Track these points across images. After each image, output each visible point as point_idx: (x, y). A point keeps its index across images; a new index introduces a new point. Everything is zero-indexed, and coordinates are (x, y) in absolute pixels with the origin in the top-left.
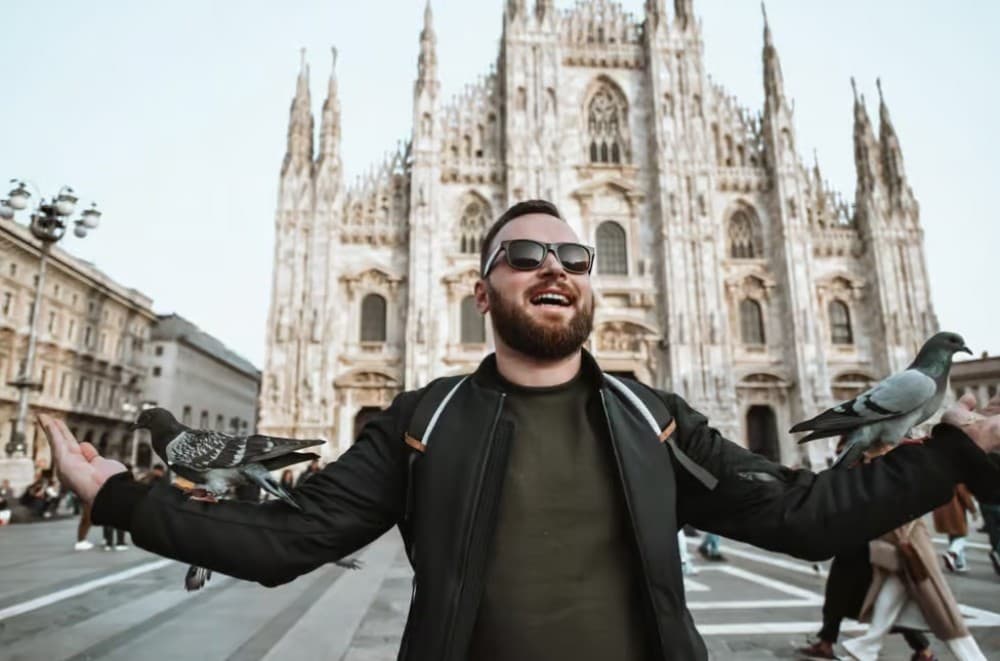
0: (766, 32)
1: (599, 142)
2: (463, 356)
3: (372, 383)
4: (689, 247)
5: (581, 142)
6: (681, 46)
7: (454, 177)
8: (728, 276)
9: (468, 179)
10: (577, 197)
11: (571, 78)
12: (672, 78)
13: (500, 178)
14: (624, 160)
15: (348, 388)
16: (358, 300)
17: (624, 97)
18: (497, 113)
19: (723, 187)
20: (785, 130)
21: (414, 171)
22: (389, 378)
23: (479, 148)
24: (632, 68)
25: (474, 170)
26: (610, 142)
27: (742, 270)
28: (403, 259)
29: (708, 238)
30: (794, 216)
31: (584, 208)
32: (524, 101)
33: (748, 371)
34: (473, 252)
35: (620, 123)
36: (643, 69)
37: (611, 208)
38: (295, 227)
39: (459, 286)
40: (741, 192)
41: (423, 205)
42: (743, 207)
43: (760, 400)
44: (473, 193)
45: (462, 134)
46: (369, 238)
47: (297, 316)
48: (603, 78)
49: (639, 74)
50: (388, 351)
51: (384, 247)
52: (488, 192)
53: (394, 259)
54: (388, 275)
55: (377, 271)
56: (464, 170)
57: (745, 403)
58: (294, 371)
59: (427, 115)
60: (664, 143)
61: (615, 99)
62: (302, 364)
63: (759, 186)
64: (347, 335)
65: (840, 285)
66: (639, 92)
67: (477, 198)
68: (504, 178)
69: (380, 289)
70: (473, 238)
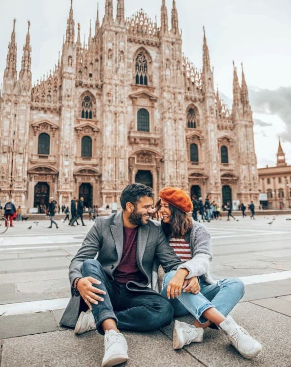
0: (205, 39)
1: (140, 75)
2: (82, 162)
3: (43, 172)
4: (173, 121)
5: (133, 74)
6: (174, 40)
7: (81, 85)
8: (187, 134)
9: (86, 85)
10: (131, 97)
11: (130, 47)
12: (170, 53)
13: (99, 87)
14: (149, 84)
15: (33, 174)
16: (38, 135)
17: (151, 58)
18: (99, 58)
19: (187, 98)
20: (210, 79)
21: (64, 80)
22: (51, 170)
23: (91, 72)
24: (154, 46)
25: (89, 82)
26: (144, 75)
27: (192, 132)
28: (57, 118)
29: (181, 119)
30: (212, 113)
31: (133, 102)
32: (111, 55)
33: (192, 172)
34: (87, 117)
35: (148, 68)
36: (158, 47)
37: (143, 103)
38: (11, 101)
39: (81, 132)
40: (193, 101)
41: (68, 96)
42: (193, 107)
43: (195, 183)
44: (88, 92)
45: (84, 66)
46: (43, 109)
47: (12, 142)
48: (142, 48)
49: (157, 49)
50: (51, 159)
51: (48, 112)
52: (94, 92)
53: (53, 118)
54: (51, 126)
55: (47, 123)
56: (84, 81)
57: (191, 184)
58: (10, 166)
59: (70, 57)
60: (166, 79)
61: (147, 58)
62: (14, 163)
63: (199, 100)
64: (32, 150)
65: (225, 140)
66: (156, 56)
67: (89, 94)
68: (102, 87)
69: (48, 131)
70: (87, 111)
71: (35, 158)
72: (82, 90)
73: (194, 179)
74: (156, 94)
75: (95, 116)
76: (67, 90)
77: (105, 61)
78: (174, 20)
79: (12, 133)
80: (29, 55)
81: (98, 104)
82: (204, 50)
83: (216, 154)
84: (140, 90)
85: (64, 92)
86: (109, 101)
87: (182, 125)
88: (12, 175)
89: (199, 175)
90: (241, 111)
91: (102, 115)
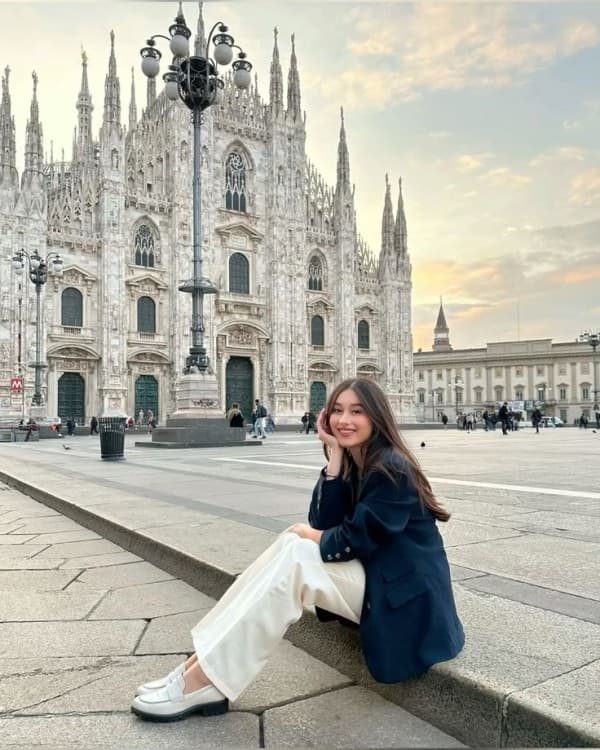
0: (342, 133)
1: (233, 192)
2: (139, 340)
3: (73, 356)
4: (288, 278)
5: (222, 190)
6: (292, 132)
7: (133, 204)
8: (308, 300)
9: (143, 206)
10: (219, 232)
11: (218, 138)
12: (285, 155)
14: (248, 209)
15: (55, 358)
16: (60, 292)
17: (252, 160)
18: (163, 157)
19: (309, 240)
20: (348, 206)
21: (106, 196)
22: (86, 353)
23: (150, 182)
24: (257, 140)
25: (148, 201)
26: (240, 193)
27: (315, 297)
28: (94, 263)
29: (300, 275)
30: (348, 266)
31: (223, 241)
32: (186, 153)
33: (314, 361)
34: (145, 264)
35: (247, 180)
36: (265, 142)
37: (240, 244)
38: (10, 228)
39: (137, 289)
40: (318, 244)
41: (114, 225)
42: (318, 255)
43: (318, 379)
44: (145, 217)
45: (138, 169)
46: (69, 244)
47: (17, 302)
48: (238, 143)
49: (263, 146)
50: (85, 333)
51: (78, 252)
52: (157, 219)
53: (87, 262)
54: (84, 275)
55: (76, 271)
56: (140, 200)
57: (311, 381)
58: (17, 344)
59: (114, 151)
60: (277, 204)
61: (245, 161)
62: (22, 340)
63: (329, 242)
64: (52, 318)
65: (366, 312)
66: (261, 160)
67: (148, 222)
68: (170, 211)
69: (78, 285)
70: (145, 253)
71: (58, 332)
72: (137, 215)
73: (317, 373)
74: (259, 228)
75: (159, 262)
76: (112, 214)
77: (177, 163)
78: (294, 93)
79: (17, 286)
80: (39, 141)
81: (165, 242)
82: (340, 153)
83: (352, 335)
84: (235, 220)
85: (106, 217)
86: (185, 238)
87: (303, 282)
88: (19, 360)
89: (324, 366)
90: (394, 264)
91: (172, 261)
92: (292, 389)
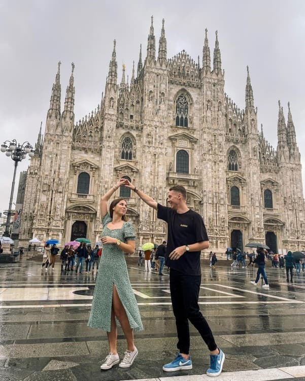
0: (248, 79)
1: (180, 117)
3: (81, 211)
4: (214, 163)
5: (174, 116)
6: (216, 81)
7: (121, 126)
8: (228, 176)
9: (127, 127)
10: (170, 139)
11: (171, 88)
12: (211, 94)
13: (140, 128)
14: (189, 125)
15: (71, 212)
16: (78, 175)
17: (192, 99)
18: (140, 100)
19: (228, 140)
20: (253, 120)
21: (106, 122)
22: (89, 210)
23: (132, 114)
24: (195, 87)
25: (129, 123)
26: (184, 117)
27: (232, 174)
28: (98, 159)
29: (221, 161)
30: (255, 156)
31: (173, 144)
32: (152, 97)
33: (233, 216)
34: (127, 158)
35: (189, 109)
36: (200, 88)
37: (184, 144)
38: (53, 141)
39: (121, 172)
40: (234, 143)
41: (109, 137)
42: (235, 149)
43: (237, 228)
44: (128, 133)
45: (125, 108)
46: (84, 149)
47: (52, 180)
48: (183, 90)
49: (198, 90)
50: (90, 198)
51: (90, 153)
52: (134, 133)
53: (94, 158)
54: (91, 165)
55: (87, 163)
56: (126, 123)
57: (231, 229)
58: (49, 204)
59: (112, 98)
60: (206, 121)
61: (188, 100)
62: (53, 201)
63: (242, 141)
64: (72, 190)
65: (270, 184)
66: (197, 98)
67: (129, 135)
68: (142, 128)
69: (88, 171)
70: (127, 152)
71: (74, 197)
72: (123, 131)
73: (235, 223)
74: (196, 136)
75: (135, 157)
76: (108, 131)
77: (146, 103)
78: (217, 61)
79: (53, 172)
80: (72, 96)
81: (138, 145)
82: (247, 91)
83: (259, 199)
84: (180, 132)
85: (105, 133)
86: (149, 142)
87: (224, 166)
88: (50, 213)
89: (240, 219)
90: (287, 154)
91: (141, 156)
92: (216, 234)
